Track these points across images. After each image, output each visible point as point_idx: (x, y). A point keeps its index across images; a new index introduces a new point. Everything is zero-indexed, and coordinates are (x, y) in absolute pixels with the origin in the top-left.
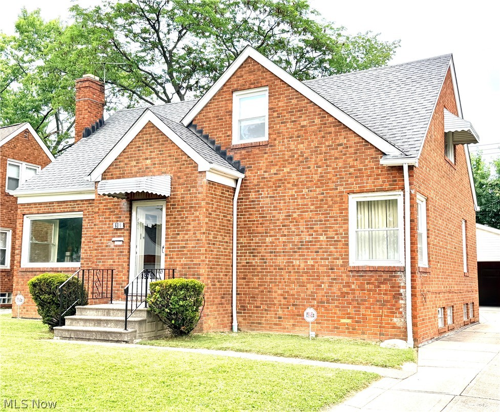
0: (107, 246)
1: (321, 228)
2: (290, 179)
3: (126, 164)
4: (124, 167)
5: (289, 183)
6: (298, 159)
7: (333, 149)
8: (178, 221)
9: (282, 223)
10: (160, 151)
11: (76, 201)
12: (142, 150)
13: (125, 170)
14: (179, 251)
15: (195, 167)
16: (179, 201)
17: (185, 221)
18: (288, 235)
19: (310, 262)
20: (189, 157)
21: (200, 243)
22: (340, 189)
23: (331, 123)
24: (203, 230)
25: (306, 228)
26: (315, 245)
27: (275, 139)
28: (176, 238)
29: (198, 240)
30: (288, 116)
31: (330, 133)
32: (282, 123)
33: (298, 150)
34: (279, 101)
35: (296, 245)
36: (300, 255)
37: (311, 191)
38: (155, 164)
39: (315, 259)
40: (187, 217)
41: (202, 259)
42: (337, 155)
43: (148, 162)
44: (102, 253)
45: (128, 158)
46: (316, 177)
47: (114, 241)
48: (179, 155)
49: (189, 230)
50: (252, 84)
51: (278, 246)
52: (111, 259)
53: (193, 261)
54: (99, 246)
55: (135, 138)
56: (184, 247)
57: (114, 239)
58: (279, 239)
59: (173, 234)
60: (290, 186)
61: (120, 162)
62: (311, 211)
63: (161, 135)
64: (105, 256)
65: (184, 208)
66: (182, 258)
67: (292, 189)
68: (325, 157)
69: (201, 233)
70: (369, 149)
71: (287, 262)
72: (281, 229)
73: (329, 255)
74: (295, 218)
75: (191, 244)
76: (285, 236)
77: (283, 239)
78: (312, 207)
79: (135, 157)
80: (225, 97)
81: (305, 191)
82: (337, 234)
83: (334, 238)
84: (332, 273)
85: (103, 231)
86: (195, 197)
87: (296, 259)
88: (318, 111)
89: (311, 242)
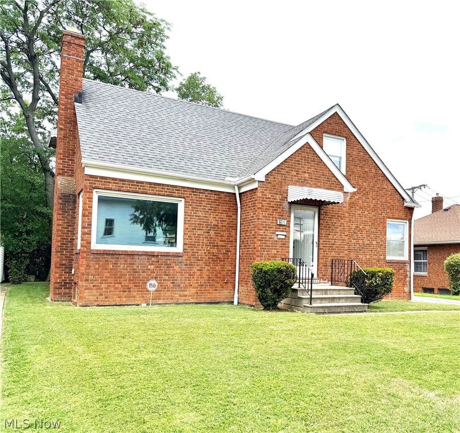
0: (270, 238)
1: (374, 236)
2: (358, 204)
3: (287, 172)
4: (286, 175)
5: (357, 206)
6: (363, 192)
7: (381, 190)
8: (329, 225)
9: (353, 231)
10: (315, 169)
11: (176, 186)
12: (301, 164)
13: (287, 177)
14: (330, 247)
15: (341, 187)
16: (330, 210)
17: (334, 225)
18: (357, 239)
19: (368, 257)
20: (337, 179)
21: (344, 242)
22: (384, 214)
23: (380, 174)
24: (347, 233)
25: (367, 236)
26: (370, 246)
27: (351, 176)
28: (328, 237)
29: (343, 240)
30: (358, 162)
31: (379, 180)
32: (355, 166)
33: (363, 186)
34: (353, 150)
35: (361, 246)
36: (363, 252)
37: (369, 213)
38: (312, 178)
39: (371, 255)
40: (335, 223)
41: (345, 253)
42: (382, 194)
43: (306, 175)
44: (266, 243)
45: (289, 167)
46: (372, 205)
47: (277, 235)
48: (330, 176)
49: (337, 233)
50: (337, 132)
51: (351, 245)
52: (275, 249)
53: (339, 254)
54: (263, 238)
55: (295, 152)
56: (334, 244)
57: (277, 233)
58: (351, 241)
59: (325, 234)
60: (358, 208)
61: (281, 169)
62: (369, 226)
63: (317, 157)
64: (269, 246)
65: (334, 216)
66: (332, 252)
67: (360, 210)
68: (377, 194)
69: (345, 235)
70: (397, 194)
71: (356, 256)
72: (353, 235)
73: (377, 253)
74: (360, 229)
75: (339, 242)
76: (355, 239)
77: (354, 241)
78: (370, 223)
79: (295, 168)
80: (319, 135)
81: (366, 213)
82: (381, 241)
83: (379, 243)
84: (379, 263)
85: (266, 225)
86: (341, 209)
87: (361, 255)
88: (374, 164)
89: (369, 244)
